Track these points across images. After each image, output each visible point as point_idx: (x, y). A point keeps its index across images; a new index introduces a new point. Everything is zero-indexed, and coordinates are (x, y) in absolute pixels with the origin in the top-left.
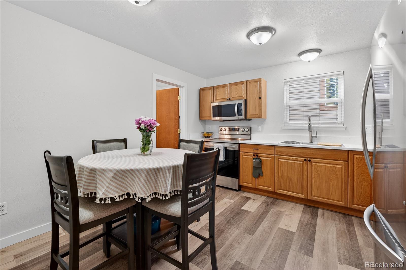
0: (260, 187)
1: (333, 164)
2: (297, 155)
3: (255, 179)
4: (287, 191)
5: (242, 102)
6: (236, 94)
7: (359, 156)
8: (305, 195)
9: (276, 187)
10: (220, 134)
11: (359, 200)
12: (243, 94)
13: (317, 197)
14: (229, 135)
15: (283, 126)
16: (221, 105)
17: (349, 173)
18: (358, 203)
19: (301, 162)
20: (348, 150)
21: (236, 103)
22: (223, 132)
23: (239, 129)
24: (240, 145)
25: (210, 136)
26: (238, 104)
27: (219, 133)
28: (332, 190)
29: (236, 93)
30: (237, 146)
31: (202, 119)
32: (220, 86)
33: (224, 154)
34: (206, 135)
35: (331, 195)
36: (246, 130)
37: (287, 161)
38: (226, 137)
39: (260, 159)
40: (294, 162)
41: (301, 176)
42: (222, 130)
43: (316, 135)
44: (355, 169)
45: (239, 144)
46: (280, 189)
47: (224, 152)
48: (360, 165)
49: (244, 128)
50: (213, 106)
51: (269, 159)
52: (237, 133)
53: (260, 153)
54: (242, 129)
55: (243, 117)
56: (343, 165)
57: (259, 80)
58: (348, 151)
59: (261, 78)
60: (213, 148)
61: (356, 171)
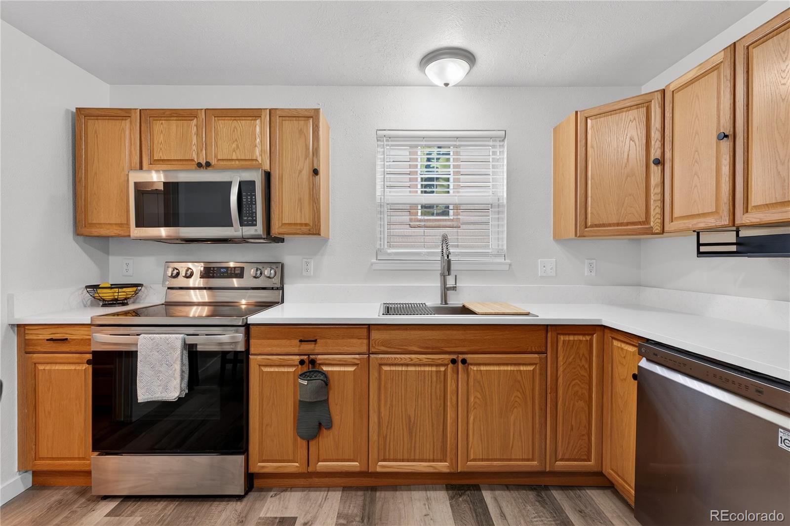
0: (322, 466)
1: (515, 364)
2: (433, 349)
3: (304, 443)
4: (403, 461)
5: (256, 177)
6: (234, 151)
7: (567, 338)
8: (451, 464)
9: (373, 454)
10: (169, 288)
11: (568, 447)
12: (257, 151)
13: (479, 460)
14: (205, 291)
15: (375, 261)
16: (177, 183)
17: (549, 383)
18: (566, 457)
19: (442, 369)
20: (547, 325)
21: (235, 179)
22: (181, 281)
23: (242, 269)
24: (252, 329)
25: (126, 299)
26: (240, 182)
27: (169, 283)
28: (514, 434)
29: (234, 146)
30: (240, 336)
31: (86, 231)
32: (167, 113)
33: (182, 372)
34: (108, 294)
35: (512, 447)
36: (266, 272)
37: (404, 368)
38: (197, 298)
39: (323, 373)
40: (422, 369)
41: (442, 408)
42: (178, 274)
43: (456, 284)
44: (561, 370)
45: (247, 326)
46: (385, 460)
47: (182, 364)
48: (570, 360)
49: (260, 265)
50: (136, 183)
51: (352, 369)
52: (235, 282)
53: (321, 351)
54: (253, 272)
55: (258, 229)
56: (536, 364)
57: (312, 116)
58: (546, 328)
59: (320, 109)
60: (133, 349)
61: (561, 376)
